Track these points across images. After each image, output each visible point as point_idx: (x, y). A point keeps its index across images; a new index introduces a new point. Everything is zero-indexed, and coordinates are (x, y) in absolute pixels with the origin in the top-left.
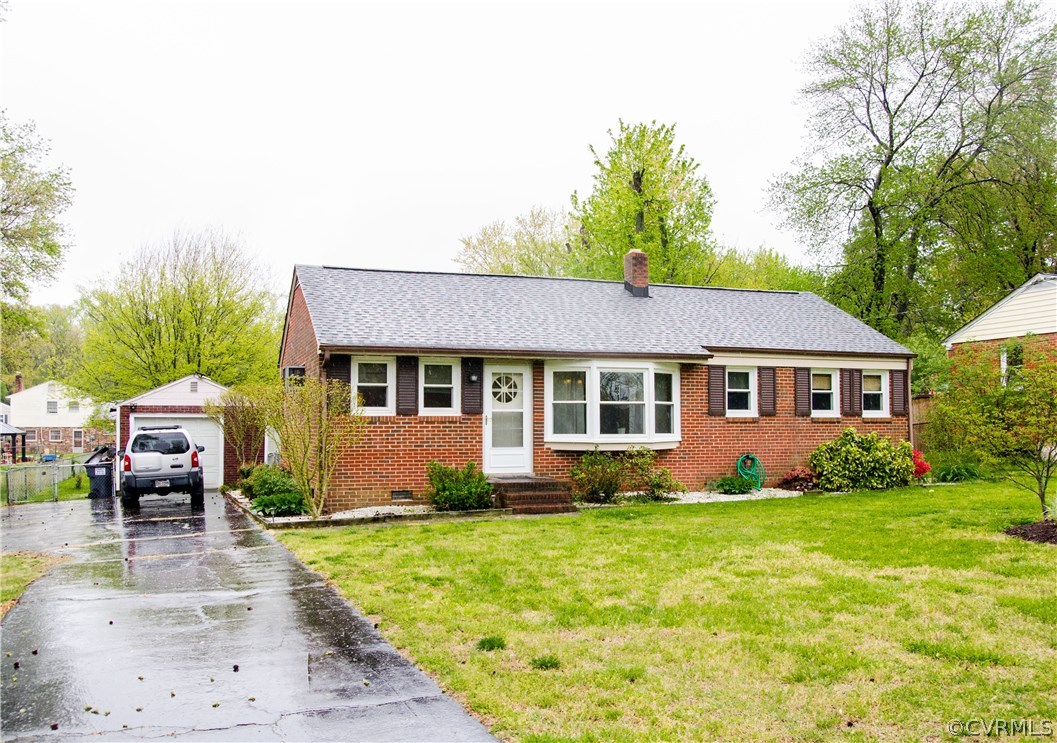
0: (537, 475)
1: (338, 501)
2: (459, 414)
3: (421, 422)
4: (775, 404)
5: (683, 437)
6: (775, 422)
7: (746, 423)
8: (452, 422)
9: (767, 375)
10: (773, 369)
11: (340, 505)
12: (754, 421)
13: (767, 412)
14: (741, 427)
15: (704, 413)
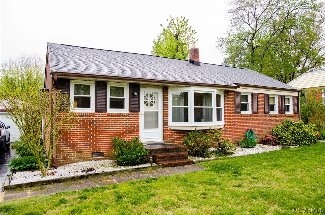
0: (165, 142)
1: (62, 159)
2: (128, 112)
3: (108, 116)
4: (258, 109)
5: (225, 123)
6: (258, 116)
7: (248, 116)
8: (124, 116)
9: (255, 96)
10: (257, 94)
11: (63, 162)
12: (251, 116)
13: (255, 112)
14: (246, 118)
15: (233, 112)
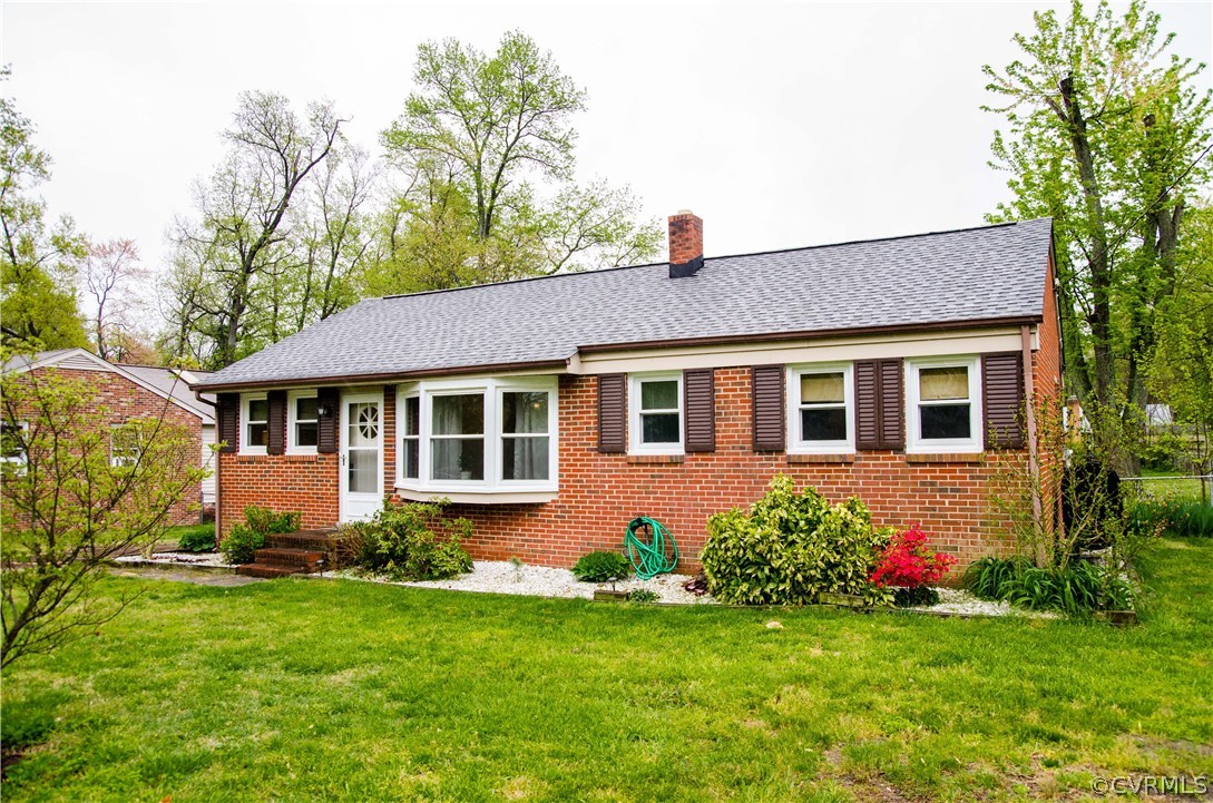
2: (315, 453)
4: (713, 431)
5: (561, 486)
7: (661, 464)
8: (309, 462)
9: (698, 382)
10: (708, 372)
13: (700, 446)
14: (653, 471)
15: (592, 450)
